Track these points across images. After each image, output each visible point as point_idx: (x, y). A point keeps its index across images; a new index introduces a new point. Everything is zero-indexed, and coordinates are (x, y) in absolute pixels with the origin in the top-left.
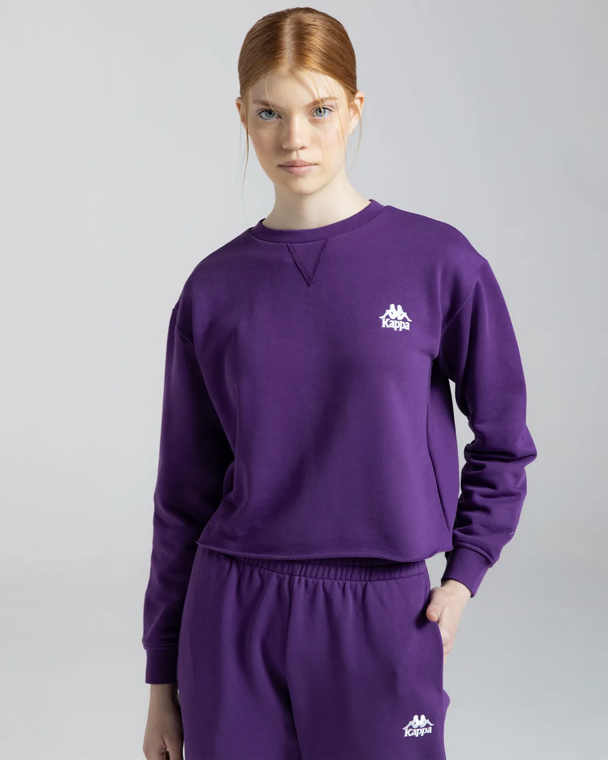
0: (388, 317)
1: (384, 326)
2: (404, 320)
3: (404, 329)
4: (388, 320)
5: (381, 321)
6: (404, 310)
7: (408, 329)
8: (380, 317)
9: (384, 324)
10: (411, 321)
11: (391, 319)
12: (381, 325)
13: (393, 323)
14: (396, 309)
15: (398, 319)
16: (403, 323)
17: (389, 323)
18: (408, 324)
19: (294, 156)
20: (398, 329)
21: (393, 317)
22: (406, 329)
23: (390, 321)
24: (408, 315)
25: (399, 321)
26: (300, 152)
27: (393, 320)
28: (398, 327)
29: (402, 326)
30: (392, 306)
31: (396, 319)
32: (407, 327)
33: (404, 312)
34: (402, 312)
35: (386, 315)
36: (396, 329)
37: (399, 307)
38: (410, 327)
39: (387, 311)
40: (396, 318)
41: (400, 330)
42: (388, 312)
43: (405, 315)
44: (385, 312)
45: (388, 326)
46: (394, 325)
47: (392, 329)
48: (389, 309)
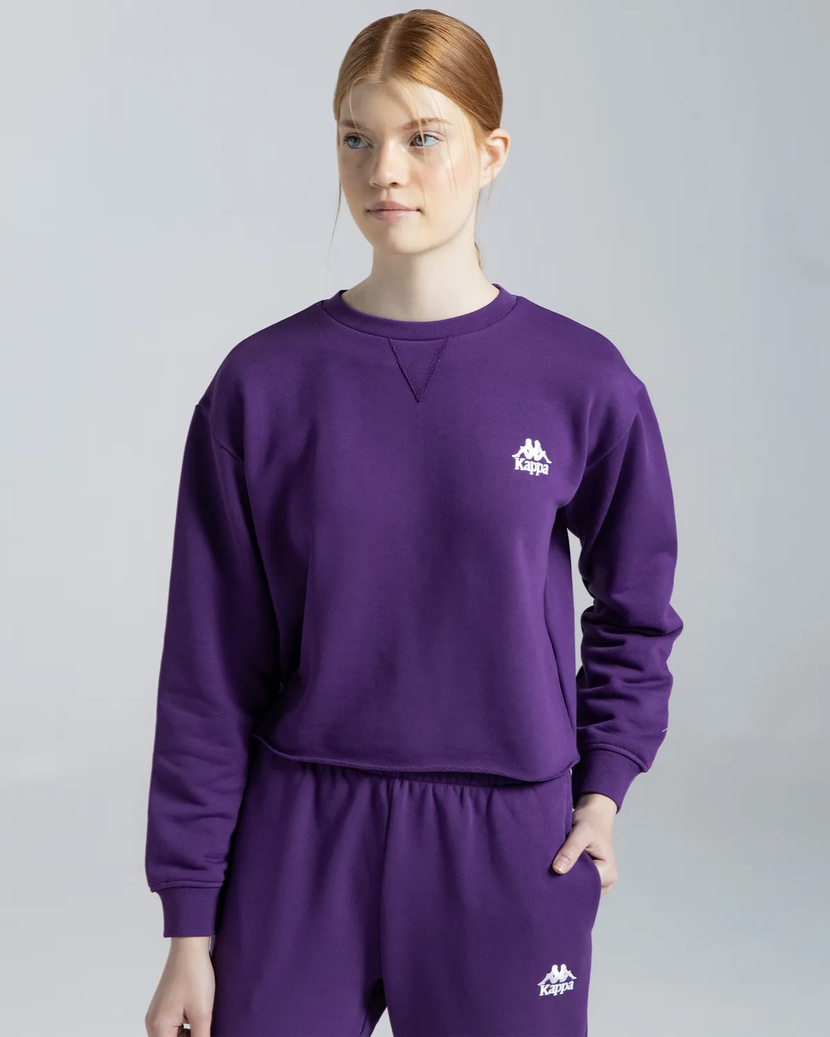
0: (522, 456)
1: (517, 468)
2: (543, 461)
3: (542, 473)
4: (522, 459)
5: (513, 461)
6: (543, 448)
7: (546, 473)
8: (513, 456)
9: (518, 465)
10: (550, 462)
11: (527, 460)
12: (514, 466)
13: (528, 465)
14: (533, 445)
15: (536, 459)
16: (541, 465)
17: (524, 464)
18: (547, 466)
19: (384, 196)
20: (535, 473)
21: (528, 456)
22: (544, 473)
23: (526, 462)
24: (548, 454)
25: (536, 462)
26: (393, 190)
27: (530, 460)
28: (535, 471)
29: (540, 469)
30: (528, 441)
31: (533, 460)
32: (545, 471)
33: (543, 450)
34: (540, 449)
35: (520, 453)
36: (531, 473)
37: (537, 443)
38: (549, 472)
39: (521, 447)
40: (533, 458)
41: (537, 474)
42: (523, 450)
43: (543, 454)
44: (519, 449)
45: (522, 469)
46: (530, 468)
47: (527, 473)
48: (524, 445)
